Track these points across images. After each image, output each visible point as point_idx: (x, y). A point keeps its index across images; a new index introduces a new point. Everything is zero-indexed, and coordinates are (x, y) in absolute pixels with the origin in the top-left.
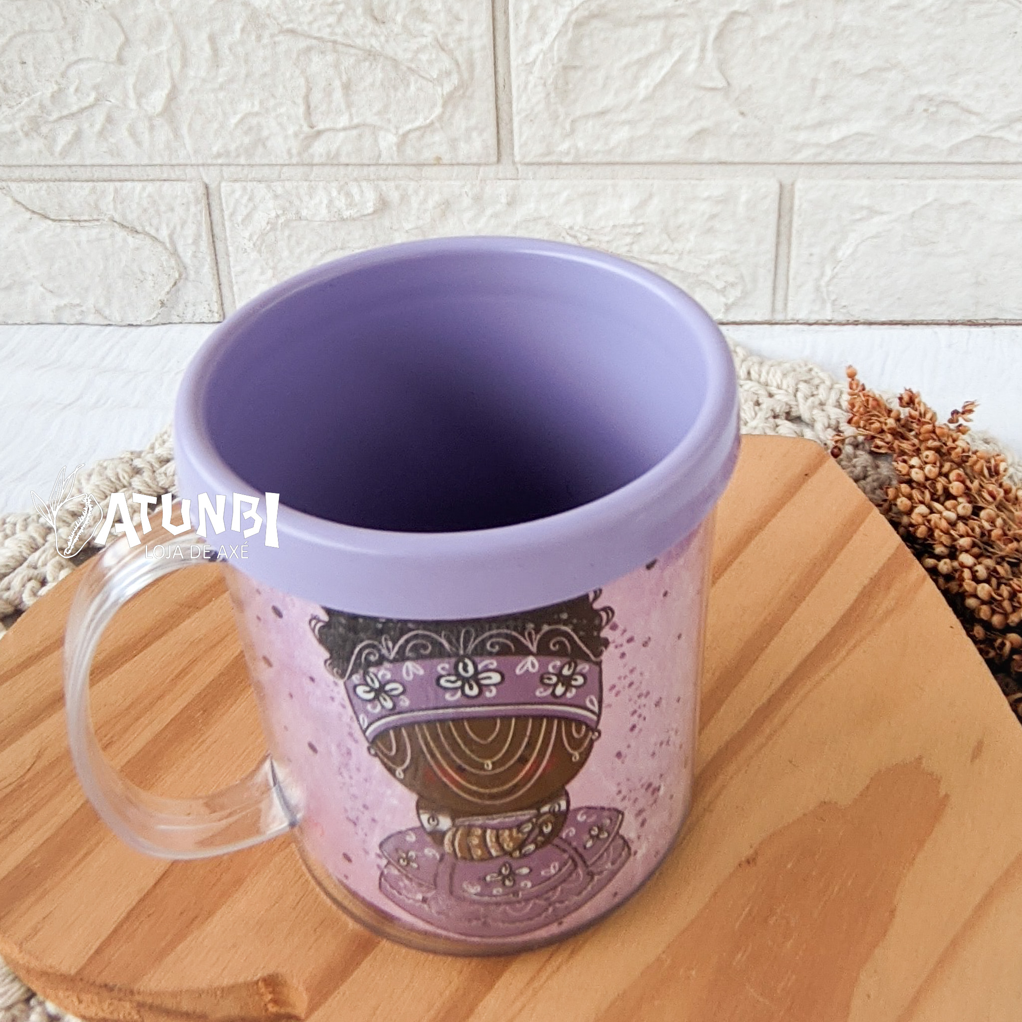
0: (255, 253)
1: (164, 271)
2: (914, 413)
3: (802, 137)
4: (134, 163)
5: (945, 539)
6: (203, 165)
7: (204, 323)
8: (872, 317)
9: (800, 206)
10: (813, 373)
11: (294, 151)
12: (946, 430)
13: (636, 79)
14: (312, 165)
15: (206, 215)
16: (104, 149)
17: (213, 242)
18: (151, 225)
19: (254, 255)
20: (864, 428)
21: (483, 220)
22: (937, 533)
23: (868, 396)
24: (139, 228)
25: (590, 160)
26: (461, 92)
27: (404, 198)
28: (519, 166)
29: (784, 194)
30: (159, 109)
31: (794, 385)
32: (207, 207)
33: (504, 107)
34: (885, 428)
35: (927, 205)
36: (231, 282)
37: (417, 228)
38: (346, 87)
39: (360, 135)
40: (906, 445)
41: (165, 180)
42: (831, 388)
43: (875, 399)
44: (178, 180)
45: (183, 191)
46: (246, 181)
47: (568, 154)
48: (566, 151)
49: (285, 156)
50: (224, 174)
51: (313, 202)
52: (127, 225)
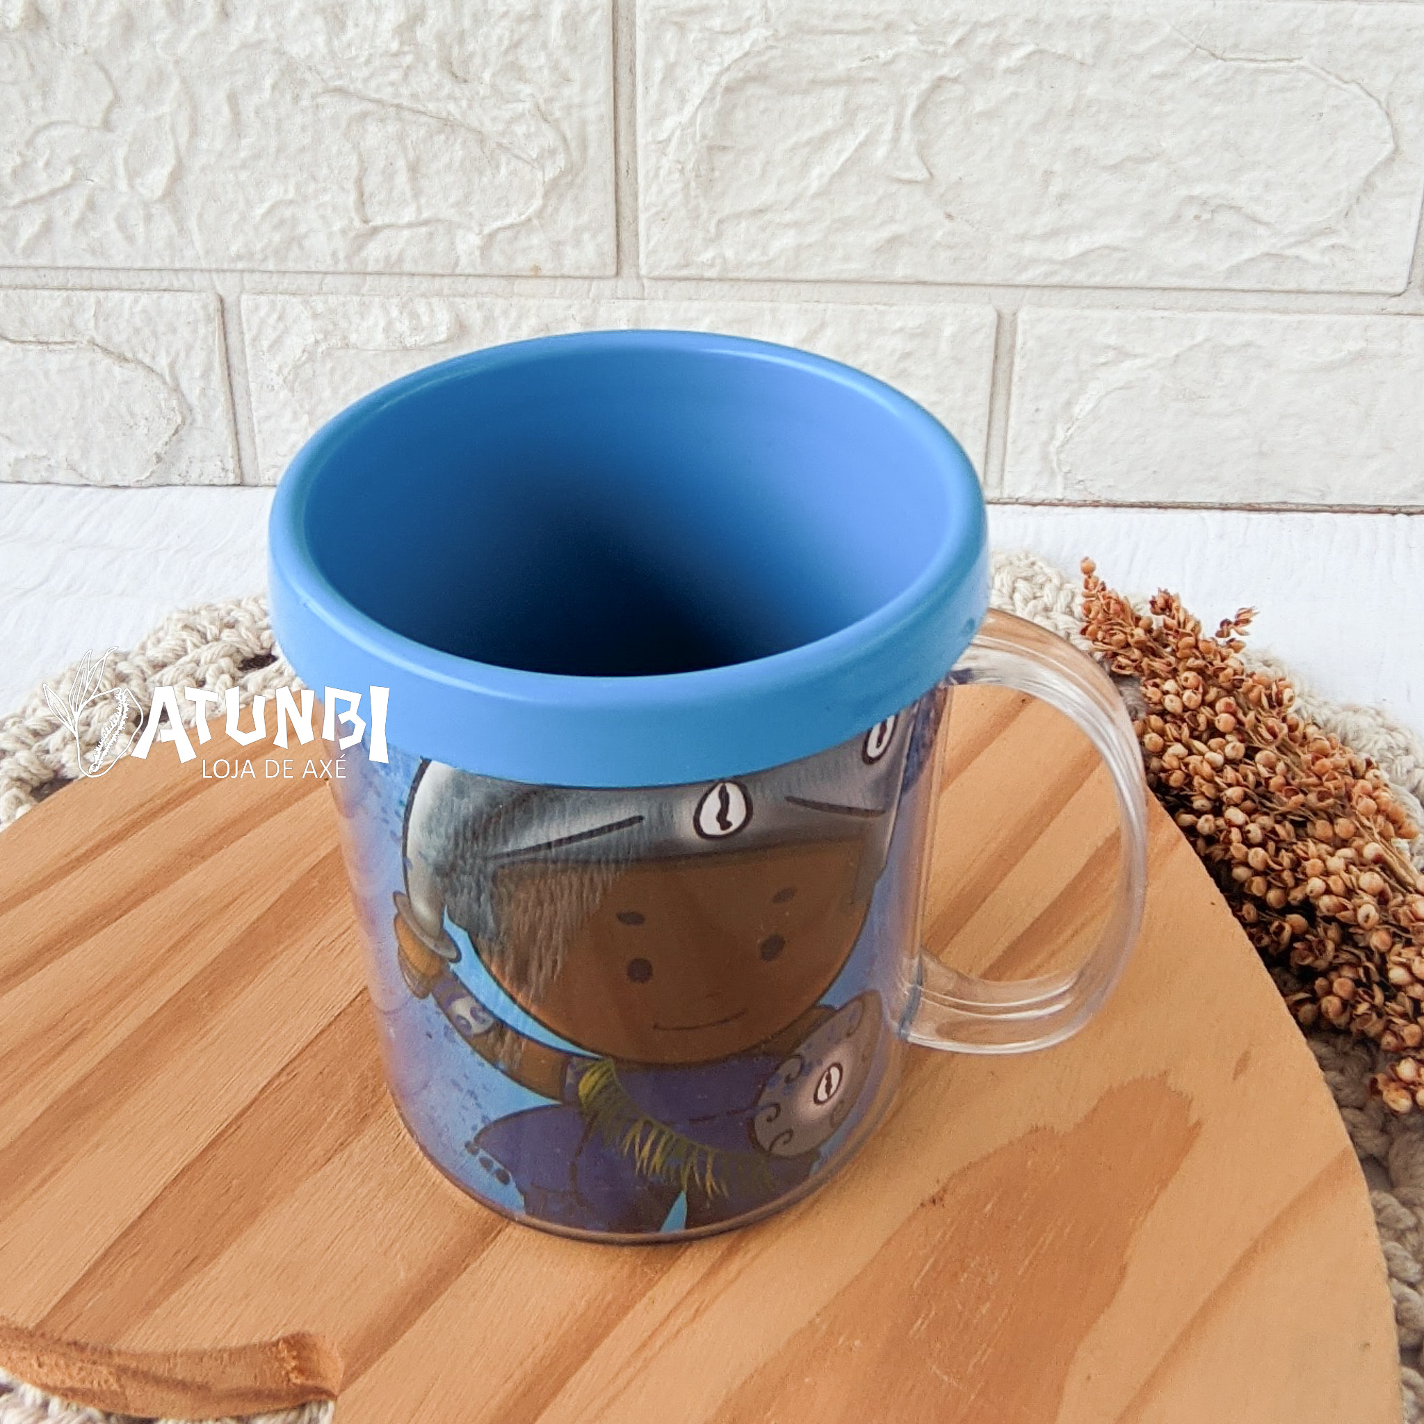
0: (286, 391)
1: (161, 413)
2: (1170, 621)
3: (1029, 249)
4: (123, 265)
5: (1208, 789)
6: (217, 271)
7: (213, 485)
8: (1117, 497)
9: (1024, 344)
10: (1036, 567)
11: (341, 255)
12: (1213, 646)
13: (806, 166)
14: (365, 274)
15: (219, 338)
16: (83, 246)
17: (229, 375)
18: (146, 351)
19: (284, 394)
20: (1102, 641)
22: (1197, 780)
23: (1110, 598)
24: (129, 355)
25: (741, 275)
26: (570, 178)
27: (489, 321)
28: (645, 282)
29: (1003, 327)
30: (159, 193)
31: (1010, 583)
32: (222, 327)
33: (626, 199)
34: (1131, 640)
35: (1195, 346)
36: (253, 431)
38: (414, 169)
39: (431, 234)
40: (1158, 665)
42: (1060, 589)
43: (1118, 602)
44: (182, 290)
45: (190, 306)
46: (275, 292)
47: (712, 265)
48: (709, 262)
49: (329, 260)
50: (246, 283)
51: (365, 324)
52: (112, 350)
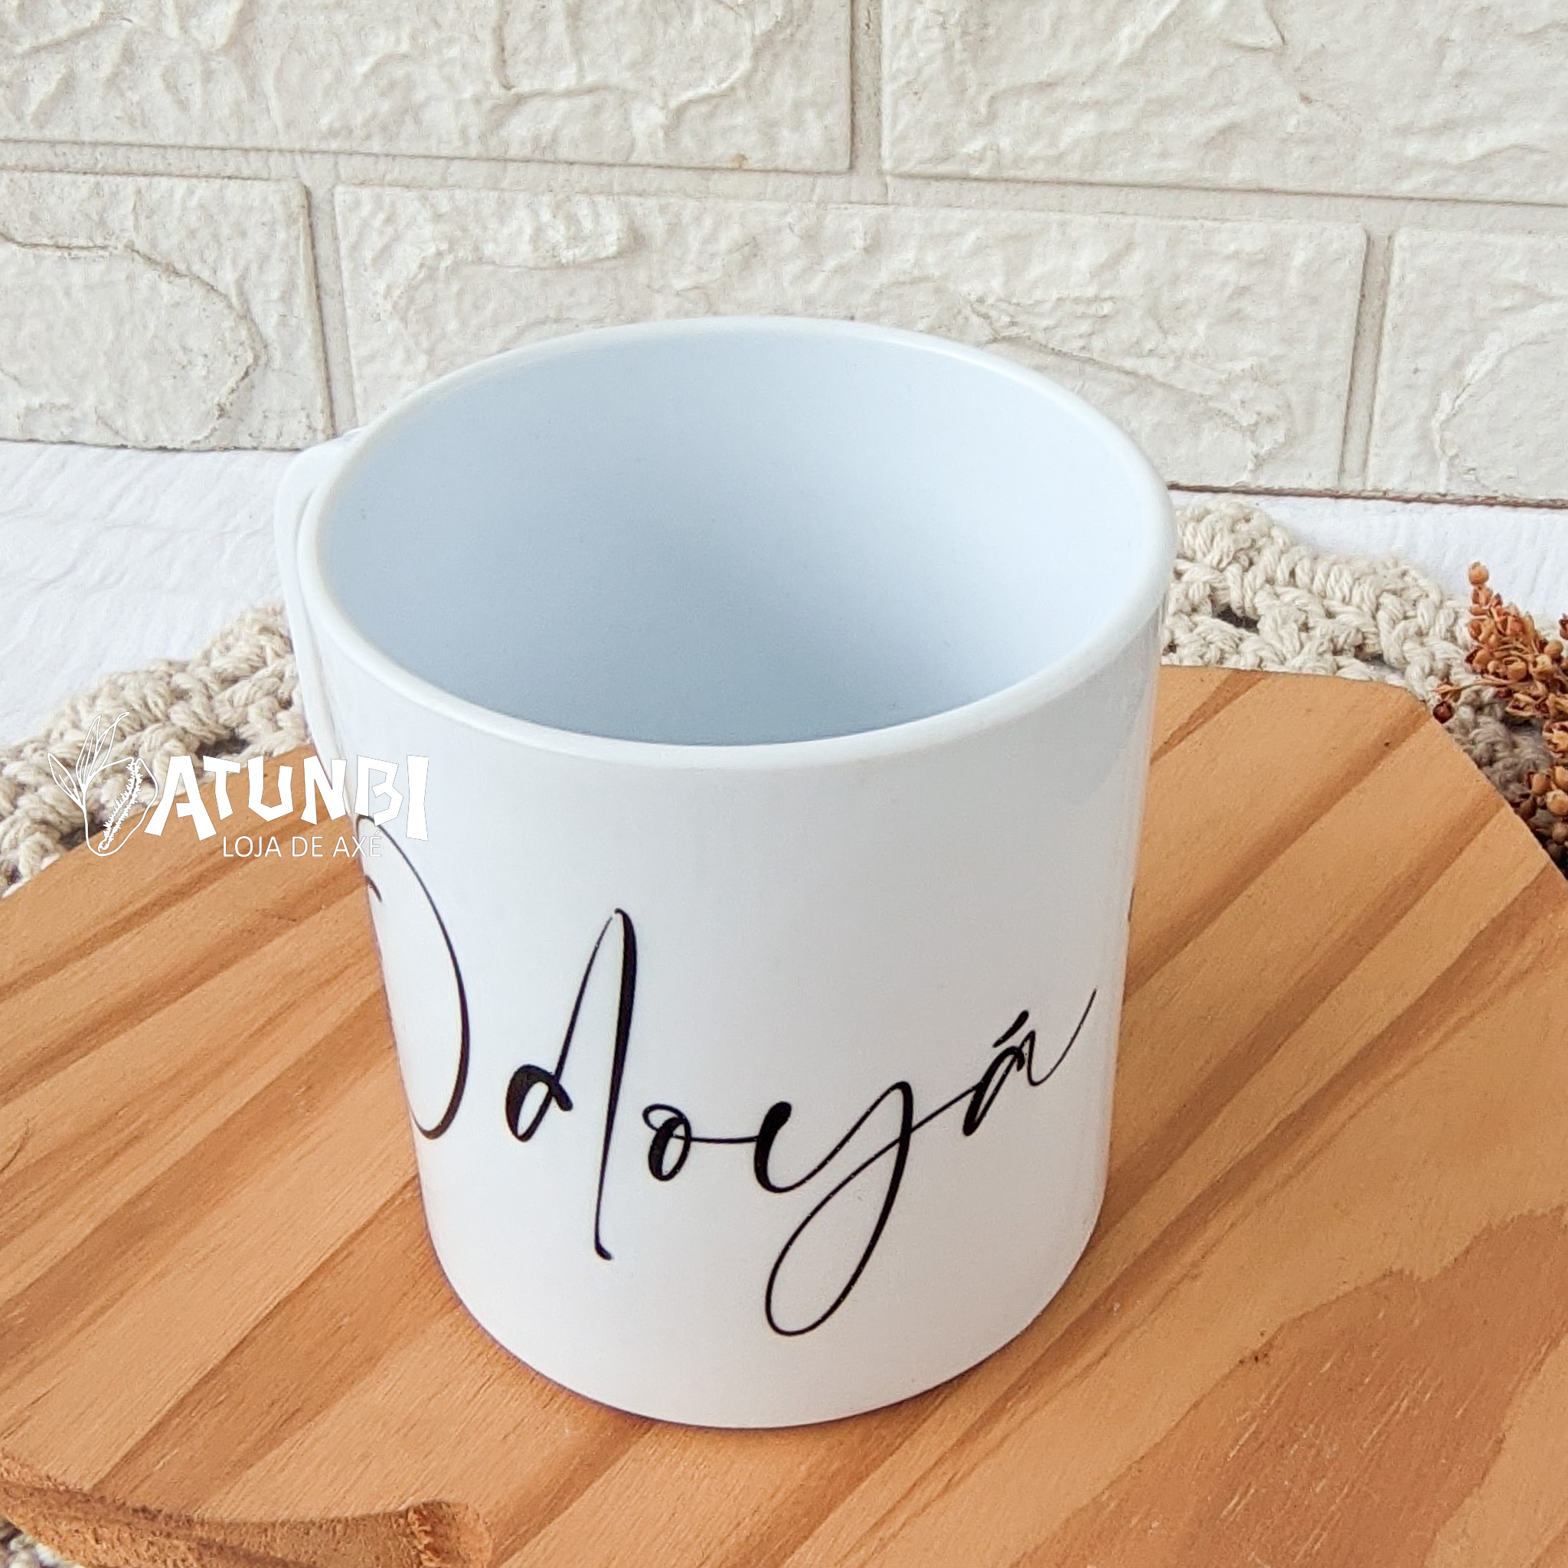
0: (397, 322)
1: (225, 348)
3: (1413, 148)
4: (172, 142)
6: (302, 151)
8: (1519, 492)
9: (1403, 277)
10: (1407, 579)
11: (473, 132)
13: (1113, 22)
14: (506, 160)
15: (305, 243)
16: (118, 113)
17: (319, 298)
18: (204, 261)
19: (393, 326)
20: (1493, 674)
21: (819, 279)
23: (1507, 614)
24: (181, 267)
25: (1020, 174)
26: (789, 31)
27: (675, 229)
28: (889, 179)
29: (1373, 256)
30: (222, 40)
31: (1373, 598)
32: (308, 231)
33: (865, 66)
36: (349, 375)
37: (696, 288)
38: (575, 14)
39: (597, 107)
41: (229, 178)
42: (1439, 607)
43: (1518, 620)
44: (255, 179)
45: (265, 200)
46: (382, 185)
47: (981, 160)
48: (977, 155)
49: (457, 143)
50: (342, 171)
51: (506, 231)
52: (159, 259)
